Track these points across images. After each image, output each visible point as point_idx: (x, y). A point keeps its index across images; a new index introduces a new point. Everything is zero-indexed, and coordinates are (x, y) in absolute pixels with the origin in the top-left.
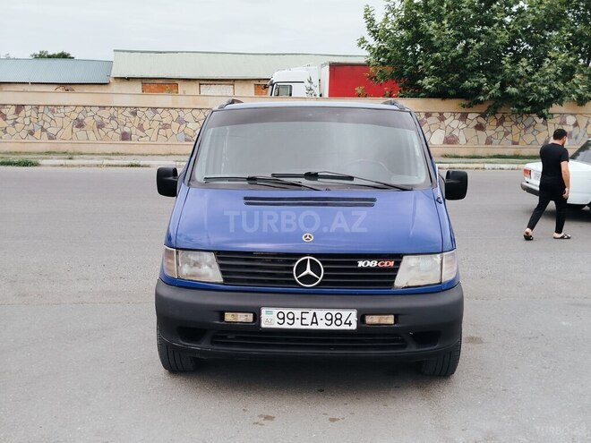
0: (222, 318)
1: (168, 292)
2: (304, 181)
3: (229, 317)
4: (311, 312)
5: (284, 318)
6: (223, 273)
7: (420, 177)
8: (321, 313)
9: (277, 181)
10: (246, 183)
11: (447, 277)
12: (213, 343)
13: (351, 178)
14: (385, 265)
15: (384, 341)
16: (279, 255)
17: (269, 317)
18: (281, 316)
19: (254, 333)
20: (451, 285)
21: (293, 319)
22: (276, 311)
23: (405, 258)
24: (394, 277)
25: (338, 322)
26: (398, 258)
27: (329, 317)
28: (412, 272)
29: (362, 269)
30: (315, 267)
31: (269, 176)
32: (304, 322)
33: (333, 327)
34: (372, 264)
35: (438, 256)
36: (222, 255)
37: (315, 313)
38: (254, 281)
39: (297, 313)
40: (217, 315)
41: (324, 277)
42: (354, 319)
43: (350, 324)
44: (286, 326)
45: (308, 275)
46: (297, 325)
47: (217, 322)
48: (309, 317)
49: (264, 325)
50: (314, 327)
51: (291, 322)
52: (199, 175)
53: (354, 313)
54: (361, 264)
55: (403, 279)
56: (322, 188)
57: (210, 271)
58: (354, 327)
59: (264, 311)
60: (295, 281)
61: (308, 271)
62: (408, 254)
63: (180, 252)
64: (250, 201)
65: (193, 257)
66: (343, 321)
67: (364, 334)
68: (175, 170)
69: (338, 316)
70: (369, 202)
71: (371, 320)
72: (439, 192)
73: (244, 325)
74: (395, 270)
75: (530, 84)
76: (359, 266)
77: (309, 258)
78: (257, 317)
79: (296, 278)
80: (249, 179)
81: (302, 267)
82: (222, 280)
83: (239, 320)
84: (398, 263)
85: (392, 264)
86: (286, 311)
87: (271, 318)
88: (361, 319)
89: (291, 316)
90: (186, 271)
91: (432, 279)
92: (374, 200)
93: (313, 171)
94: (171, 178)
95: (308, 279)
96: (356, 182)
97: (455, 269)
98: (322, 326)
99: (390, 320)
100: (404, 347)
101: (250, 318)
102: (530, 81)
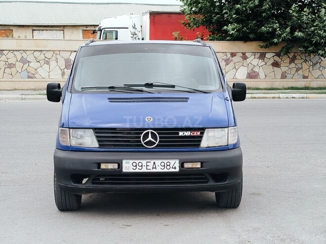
0: (99, 166)
1: (62, 154)
2: (144, 89)
3: (103, 166)
4: (152, 162)
5: (136, 166)
6: (99, 141)
7: (215, 86)
8: (158, 162)
9: (129, 88)
10: (108, 90)
11: (232, 141)
12: (93, 183)
13: (174, 86)
14: (195, 134)
15: (195, 179)
16: (132, 129)
17: (127, 165)
18: (134, 164)
19: (119, 176)
20: (235, 146)
21: (142, 166)
22: (131, 162)
23: (206, 130)
24: (200, 141)
25: (168, 167)
26: (202, 130)
27: (163, 164)
28: (210, 139)
29: (182, 137)
30: (154, 136)
31: (122, 86)
32: (148, 167)
33: (165, 170)
34: (188, 133)
35: (226, 129)
36: (97, 130)
37: (154, 162)
38: (117, 145)
39: (144, 162)
40: (96, 165)
41: (160, 141)
42: (177, 165)
43: (175, 168)
44: (137, 170)
45: (150, 141)
46: (144, 170)
47: (96, 169)
48: (151, 165)
49: (124, 170)
50: (154, 170)
51: (141, 168)
52: (77, 86)
53: (177, 161)
54: (181, 134)
55: (204, 144)
56: (155, 93)
57: (90, 140)
58: (177, 170)
59: (124, 162)
60: (142, 144)
61: (150, 138)
62: (208, 128)
63: (71, 130)
64: (111, 100)
65: (80, 132)
66: (171, 166)
67: (183, 175)
68: (59, 85)
69: (168, 164)
70: (185, 100)
71: (187, 165)
72: (228, 95)
73: (113, 170)
74: (201, 137)
75: (313, 28)
76: (180, 135)
77: (150, 131)
78: (120, 166)
79: (143, 143)
80: (110, 88)
81: (146, 136)
82: (98, 146)
83: (109, 168)
84: (202, 133)
85: (199, 133)
86: (137, 162)
87: (129, 166)
88: (182, 165)
89: (140, 164)
90: (74, 143)
91: (223, 142)
92: (188, 98)
93: (150, 82)
94: (57, 90)
95: (150, 143)
96: (176, 88)
97: (237, 137)
98: (159, 170)
99: (198, 165)
100: (207, 182)
101: (116, 166)
102: (314, 26)
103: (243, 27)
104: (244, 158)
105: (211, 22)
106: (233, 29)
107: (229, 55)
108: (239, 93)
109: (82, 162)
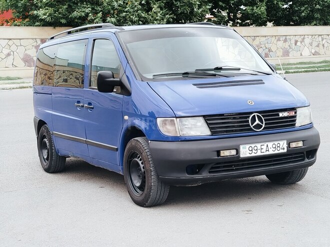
0: (219, 154)
3: (222, 153)
4: (266, 145)
5: (252, 150)
6: (211, 129)
8: (270, 144)
12: (210, 172)
14: (291, 114)
17: (244, 150)
18: (251, 149)
19: (237, 162)
21: (257, 150)
22: (248, 146)
23: (298, 110)
24: (295, 121)
25: (279, 149)
26: (295, 110)
27: (274, 146)
29: (282, 118)
32: (262, 151)
33: (277, 152)
34: (286, 114)
35: (308, 108)
39: (259, 145)
40: (216, 153)
41: (266, 124)
42: (285, 146)
44: (253, 155)
45: (258, 124)
46: (259, 154)
47: (217, 158)
48: (264, 147)
49: (242, 156)
50: (267, 153)
51: (256, 152)
53: (285, 142)
54: (281, 115)
55: (298, 123)
58: (285, 150)
59: (241, 147)
60: (251, 128)
61: (257, 122)
63: (178, 119)
66: (281, 147)
67: (289, 155)
69: (278, 145)
70: (260, 82)
71: (293, 145)
73: (232, 157)
74: (295, 117)
75: (124, 14)
76: (280, 116)
77: (255, 114)
78: (238, 152)
79: (252, 127)
81: (254, 120)
82: (210, 134)
83: (228, 155)
85: (294, 113)
86: (253, 146)
87: (246, 151)
88: (289, 144)
89: (256, 148)
93: (219, 66)
96: (241, 71)
98: (271, 152)
99: (300, 144)
101: (234, 152)
103: (55, 12)
105: (17, 7)
106: (45, 14)
109: (202, 151)
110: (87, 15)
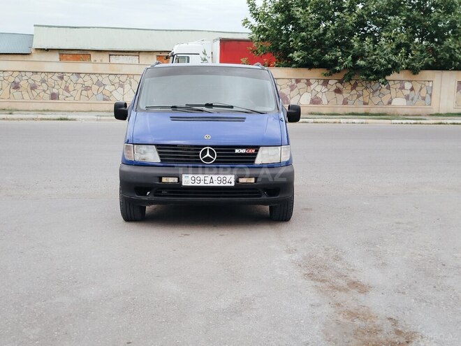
0: (160, 180)
1: (127, 168)
2: (204, 108)
3: (164, 180)
4: (210, 177)
5: (195, 180)
6: (160, 156)
7: (271, 108)
8: (215, 177)
9: (190, 108)
10: (171, 109)
11: (285, 158)
12: (155, 196)
13: (232, 107)
14: (250, 152)
15: (250, 193)
16: (191, 146)
17: (187, 179)
18: (193, 179)
19: (178, 189)
20: (288, 164)
22: (190, 176)
23: (261, 148)
24: (255, 158)
25: (224, 182)
26: (257, 148)
27: (219, 179)
28: (264, 157)
29: (238, 154)
30: (211, 152)
31: (184, 105)
32: (206, 182)
33: (222, 185)
34: (243, 151)
35: (279, 147)
36: (159, 147)
37: (212, 177)
38: (178, 161)
39: (202, 177)
40: (158, 179)
41: (217, 158)
42: (233, 180)
43: (231, 183)
44: (196, 184)
45: (208, 157)
46: (202, 184)
47: (158, 183)
48: (208, 179)
49: (183, 184)
50: (211, 185)
51: (199, 182)
52: (142, 105)
53: (233, 177)
54: (237, 151)
55: (258, 161)
56: (214, 112)
57: (153, 156)
58: (233, 184)
59: (184, 176)
61: (208, 155)
62: (263, 146)
63: (135, 146)
64: (173, 118)
65: (144, 148)
66: (227, 181)
67: (238, 189)
68: (126, 104)
69: (225, 179)
70: (243, 119)
71: (242, 180)
72: (283, 116)
73: (173, 184)
74: (255, 154)
75: (374, 57)
77: (208, 148)
78: (180, 181)
79: (201, 159)
80: (172, 107)
81: (205, 152)
82: (160, 161)
83: (170, 181)
84: (257, 151)
85: (253, 151)
86: (196, 176)
87: (188, 180)
88: (237, 181)
89: (199, 179)
90: (138, 158)
91: (276, 160)
92: (245, 118)
93: (210, 103)
94: (123, 108)
95: (208, 159)
96: (234, 109)
97: (289, 155)
98: (215, 184)
99: (252, 180)
100: (260, 196)
101: (176, 180)
102: (375, 55)
103: (308, 54)
104: (295, 176)
105: (278, 50)
106: (299, 57)
107: (294, 82)
108: (294, 115)
109: (145, 176)
110: (337, 58)
